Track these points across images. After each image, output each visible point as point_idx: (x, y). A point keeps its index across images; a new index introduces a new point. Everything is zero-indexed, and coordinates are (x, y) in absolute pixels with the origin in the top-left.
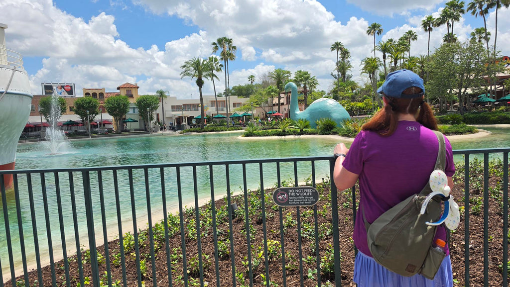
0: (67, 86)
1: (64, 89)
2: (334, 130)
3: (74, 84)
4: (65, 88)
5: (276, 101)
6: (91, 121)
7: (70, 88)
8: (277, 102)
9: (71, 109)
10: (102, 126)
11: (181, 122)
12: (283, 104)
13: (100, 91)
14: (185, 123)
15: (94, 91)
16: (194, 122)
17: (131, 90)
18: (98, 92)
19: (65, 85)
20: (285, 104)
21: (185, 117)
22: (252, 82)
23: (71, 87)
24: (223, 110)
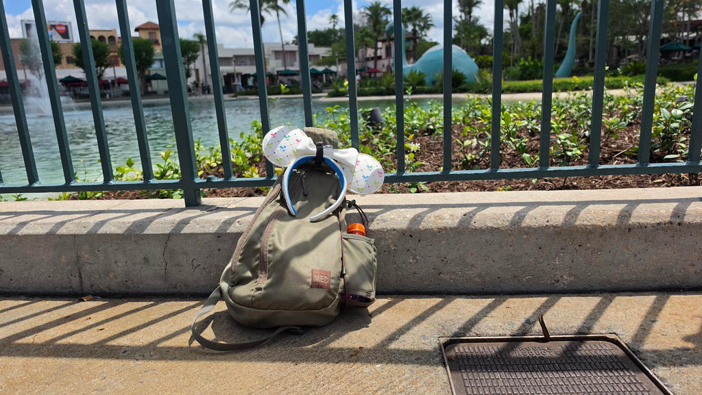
0: (60, 25)
1: (55, 29)
2: (463, 86)
3: (70, 23)
4: (58, 28)
5: (370, 52)
6: (100, 76)
7: (64, 28)
8: (372, 55)
9: (69, 60)
10: (116, 85)
11: (232, 80)
12: (380, 58)
13: (110, 34)
14: (238, 82)
15: (101, 34)
16: (250, 82)
17: (155, 33)
18: (106, 35)
19: (57, 23)
20: (384, 56)
21: (238, 74)
22: (334, 25)
23: (66, 27)
24: (292, 65)
